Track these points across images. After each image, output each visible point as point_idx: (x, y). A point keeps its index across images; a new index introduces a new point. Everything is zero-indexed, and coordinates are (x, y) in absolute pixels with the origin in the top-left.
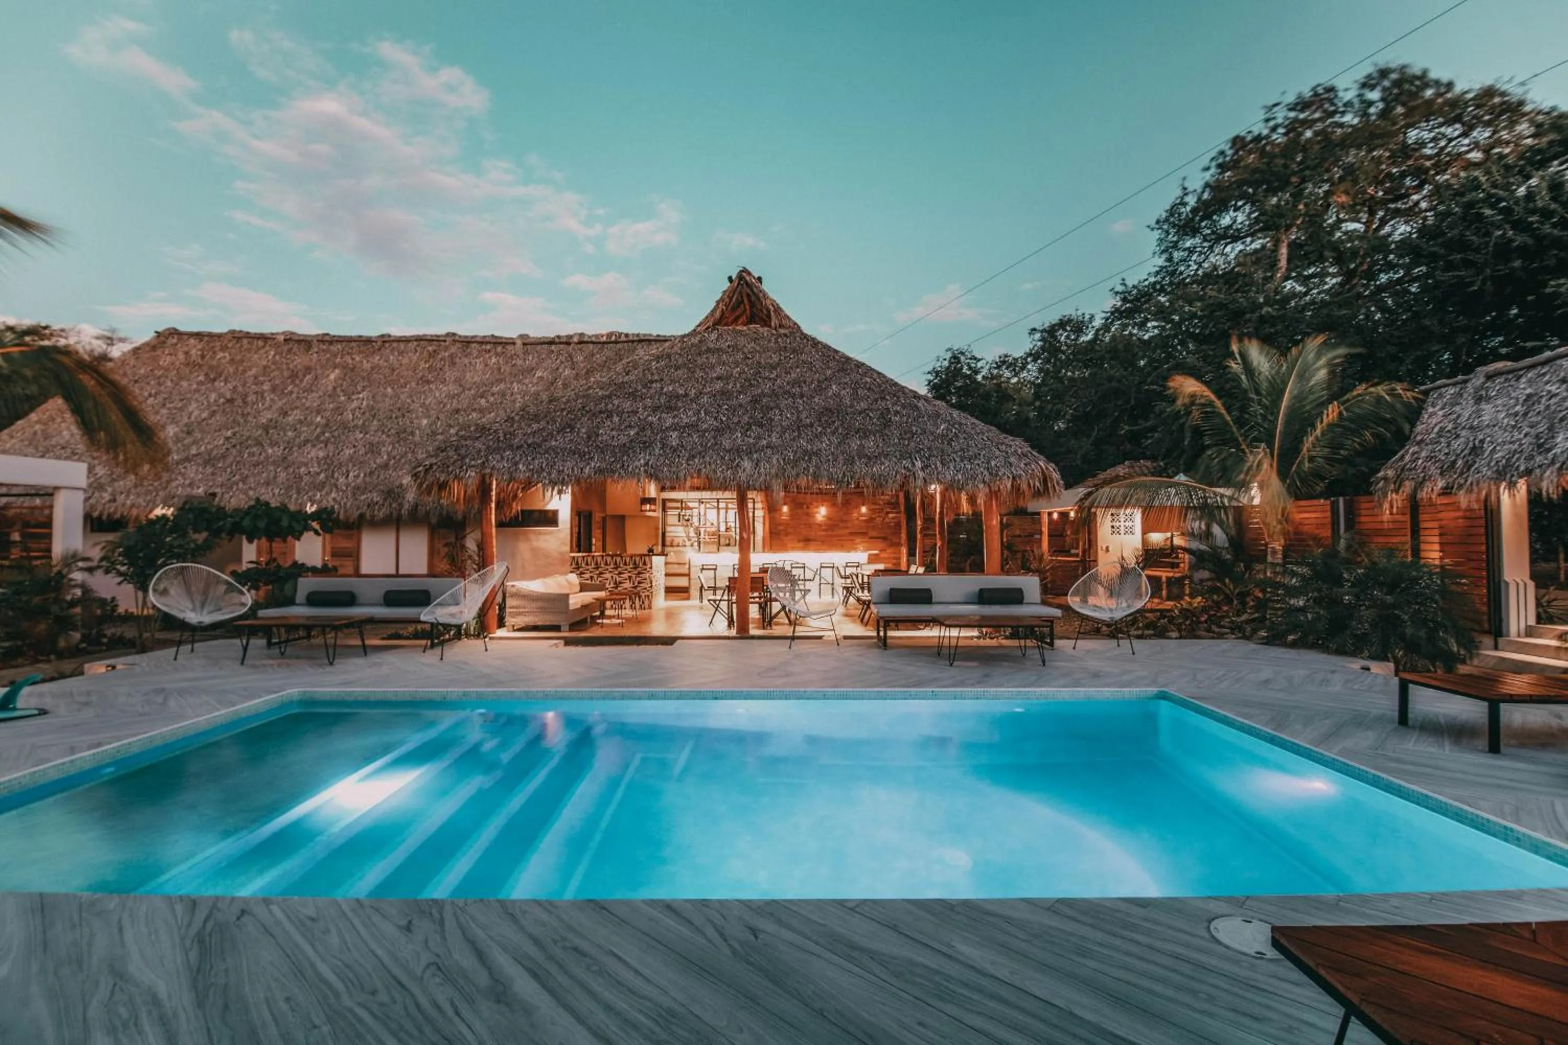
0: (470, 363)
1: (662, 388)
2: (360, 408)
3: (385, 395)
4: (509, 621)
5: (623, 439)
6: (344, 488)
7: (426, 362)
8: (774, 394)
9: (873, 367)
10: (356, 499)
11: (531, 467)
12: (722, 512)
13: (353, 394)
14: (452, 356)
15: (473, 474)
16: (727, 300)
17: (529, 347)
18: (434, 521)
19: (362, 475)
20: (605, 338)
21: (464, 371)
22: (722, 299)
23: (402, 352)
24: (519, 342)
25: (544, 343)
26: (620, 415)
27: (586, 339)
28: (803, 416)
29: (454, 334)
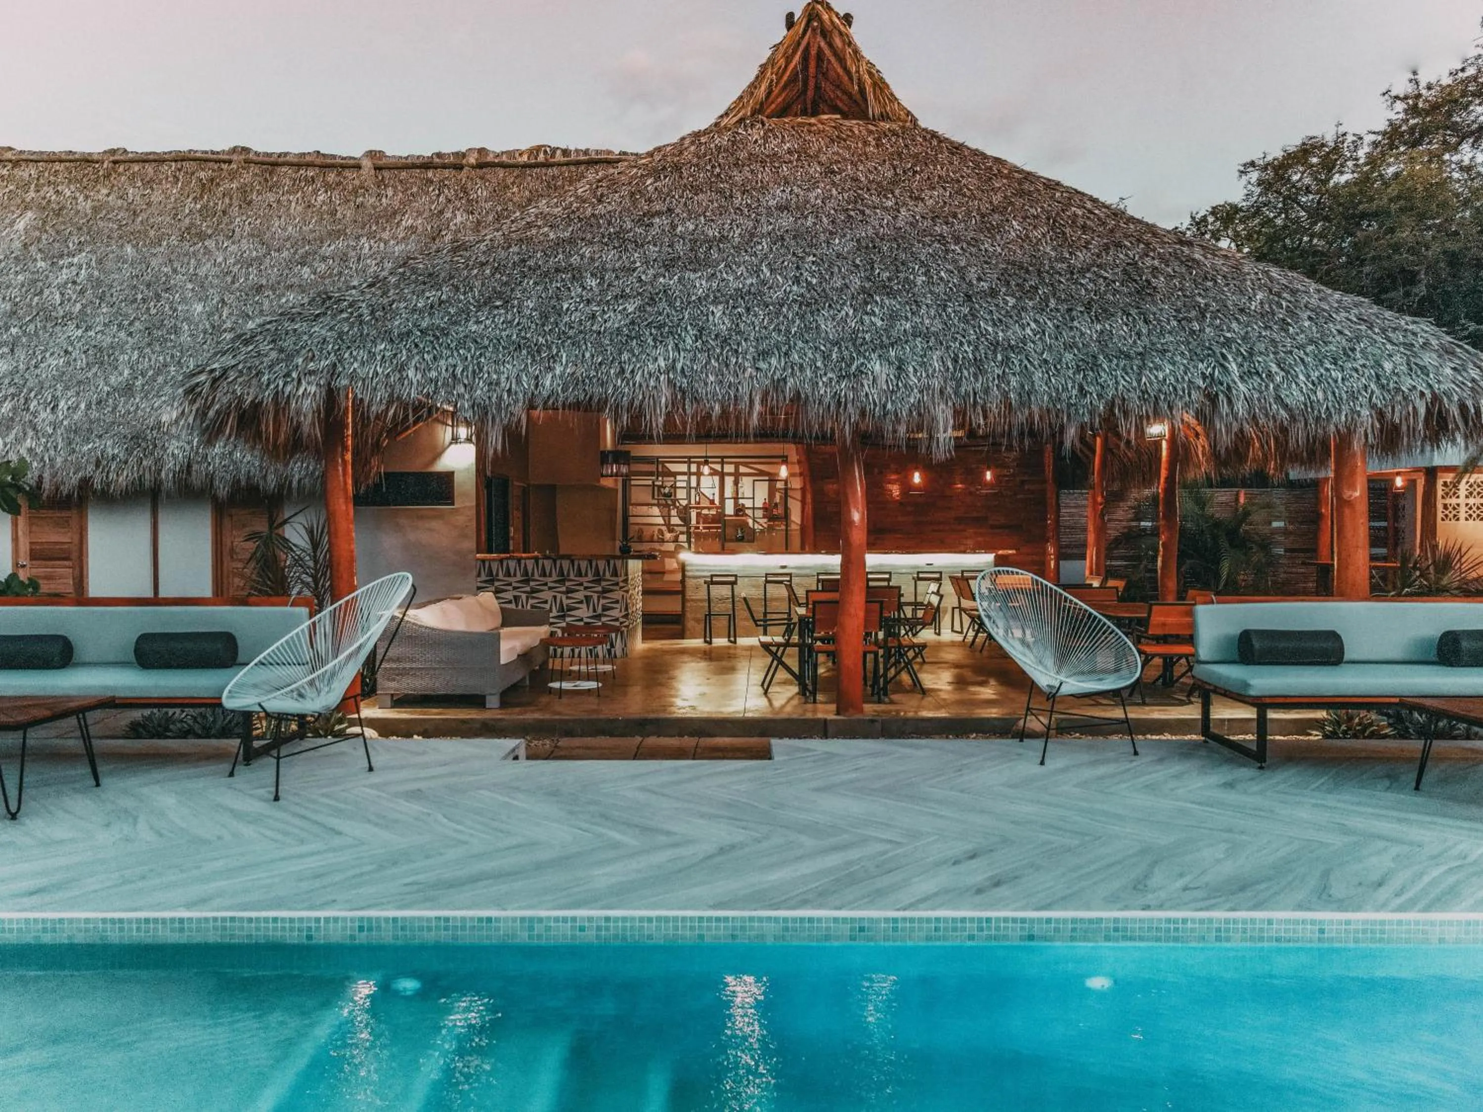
0: (279, 201)
1: (674, 227)
2: (74, 283)
3: (121, 259)
4: (387, 686)
5: (615, 320)
6: (50, 430)
7: (195, 199)
8: (899, 237)
9: (1080, 189)
10: (74, 451)
11: (433, 374)
12: (729, 481)
13: (61, 256)
14: (244, 190)
15: (313, 389)
16: (782, 62)
17: (386, 174)
18: (223, 492)
19: (83, 406)
20: (525, 158)
21: (268, 218)
22: (771, 61)
23: (152, 180)
24: (367, 163)
25: (414, 166)
26: (599, 273)
27: (490, 158)
28: (972, 274)
29: (246, 150)
